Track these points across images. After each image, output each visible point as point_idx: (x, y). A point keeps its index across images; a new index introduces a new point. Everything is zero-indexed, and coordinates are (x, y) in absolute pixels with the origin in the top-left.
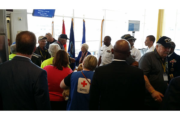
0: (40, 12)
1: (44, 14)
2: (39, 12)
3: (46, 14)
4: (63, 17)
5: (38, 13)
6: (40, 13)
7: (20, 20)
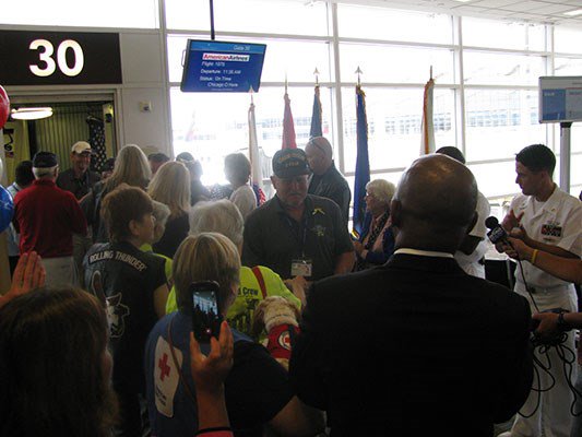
0: (209, 75)
1: (224, 82)
2: (205, 75)
3: (228, 82)
4: (286, 85)
5: (202, 78)
6: (207, 79)
7: (146, 109)
